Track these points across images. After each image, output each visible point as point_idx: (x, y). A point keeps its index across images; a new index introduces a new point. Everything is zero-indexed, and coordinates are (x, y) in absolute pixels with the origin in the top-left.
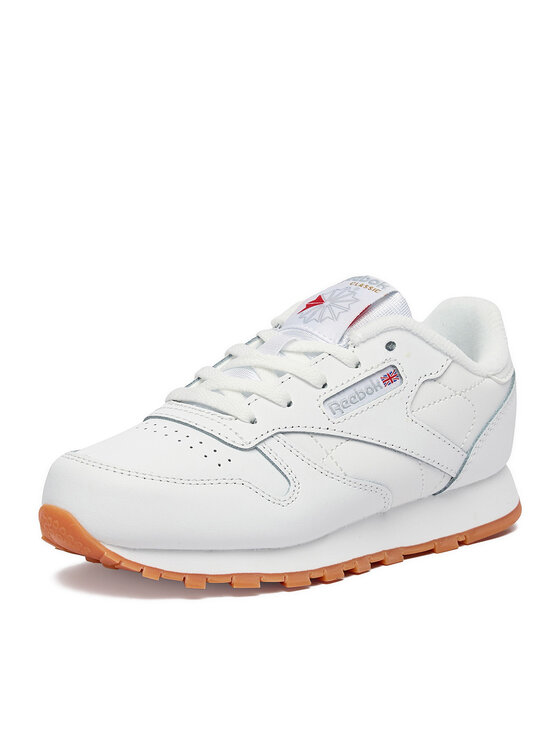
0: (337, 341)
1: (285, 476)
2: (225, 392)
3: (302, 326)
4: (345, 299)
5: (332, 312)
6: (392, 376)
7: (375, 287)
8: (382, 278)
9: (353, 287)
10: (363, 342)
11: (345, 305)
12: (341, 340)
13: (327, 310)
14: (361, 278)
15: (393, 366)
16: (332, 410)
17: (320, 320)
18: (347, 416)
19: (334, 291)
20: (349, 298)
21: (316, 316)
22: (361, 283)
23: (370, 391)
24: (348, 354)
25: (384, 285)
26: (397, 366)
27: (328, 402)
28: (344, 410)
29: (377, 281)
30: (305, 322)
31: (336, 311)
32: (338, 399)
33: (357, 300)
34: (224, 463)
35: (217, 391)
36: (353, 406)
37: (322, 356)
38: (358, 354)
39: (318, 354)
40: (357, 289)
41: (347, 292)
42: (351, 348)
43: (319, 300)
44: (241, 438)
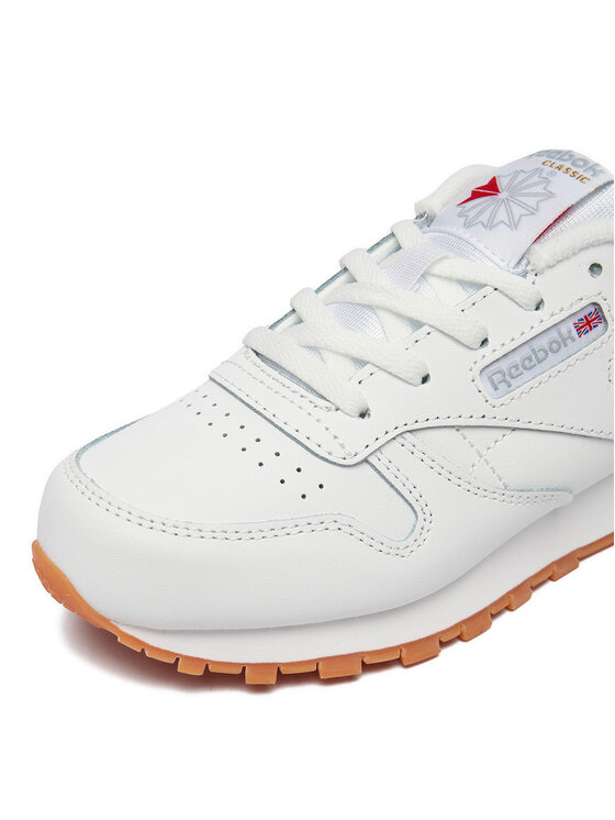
0: (512, 265)
1: (410, 505)
2: (326, 355)
3: (461, 232)
4: (533, 190)
5: (510, 213)
6: (591, 320)
7: (580, 171)
8: (594, 156)
9: (547, 169)
10: (550, 267)
11: (531, 202)
12: (519, 262)
13: (503, 208)
14: (559, 154)
15: (595, 304)
16: (493, 383)
17: (490, 225)
18: (516, 393)
19: (517, 173)
20: (539, 189)
21: (485, 218)
22: (559, 163)
23: (557, 347)
24: (525, 288)
25: (595, 169)
26: (601, 302)
27: (486, 371)
28: (512, 382)
29: (585, 161)
30: (467, 225)
31: (517, 211)
32: (504, 365)
33: (551, 195)
34: (312, 491)
35: (314, 349)
36: (527, 374)
37: (483, 291)
38: (543, 286)
39: (480, 286)
40: (552, 174)
41: (535, 179)
42: (531, 277)
43: (492, 188)
44: (342, 446)
